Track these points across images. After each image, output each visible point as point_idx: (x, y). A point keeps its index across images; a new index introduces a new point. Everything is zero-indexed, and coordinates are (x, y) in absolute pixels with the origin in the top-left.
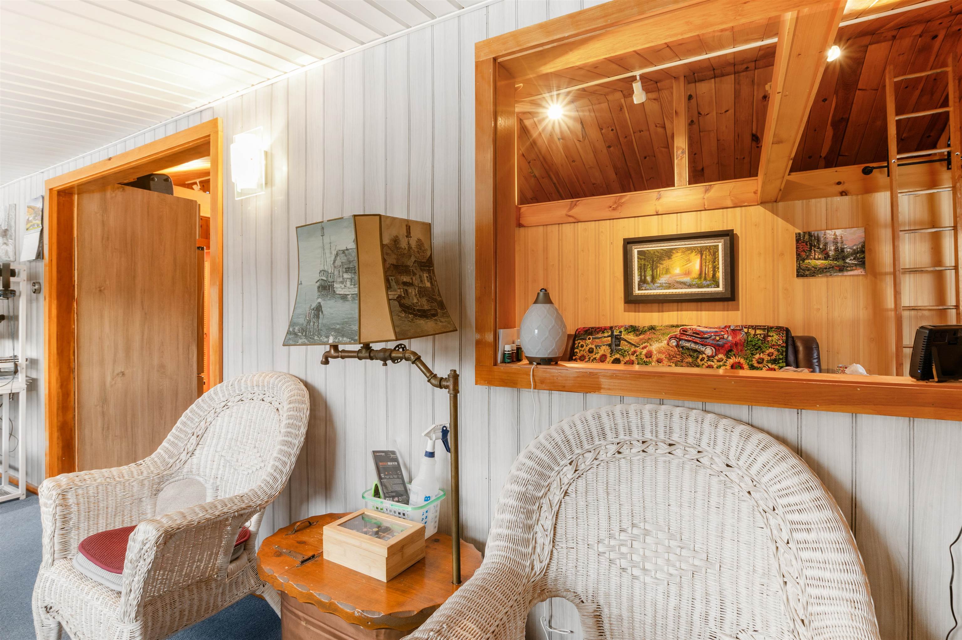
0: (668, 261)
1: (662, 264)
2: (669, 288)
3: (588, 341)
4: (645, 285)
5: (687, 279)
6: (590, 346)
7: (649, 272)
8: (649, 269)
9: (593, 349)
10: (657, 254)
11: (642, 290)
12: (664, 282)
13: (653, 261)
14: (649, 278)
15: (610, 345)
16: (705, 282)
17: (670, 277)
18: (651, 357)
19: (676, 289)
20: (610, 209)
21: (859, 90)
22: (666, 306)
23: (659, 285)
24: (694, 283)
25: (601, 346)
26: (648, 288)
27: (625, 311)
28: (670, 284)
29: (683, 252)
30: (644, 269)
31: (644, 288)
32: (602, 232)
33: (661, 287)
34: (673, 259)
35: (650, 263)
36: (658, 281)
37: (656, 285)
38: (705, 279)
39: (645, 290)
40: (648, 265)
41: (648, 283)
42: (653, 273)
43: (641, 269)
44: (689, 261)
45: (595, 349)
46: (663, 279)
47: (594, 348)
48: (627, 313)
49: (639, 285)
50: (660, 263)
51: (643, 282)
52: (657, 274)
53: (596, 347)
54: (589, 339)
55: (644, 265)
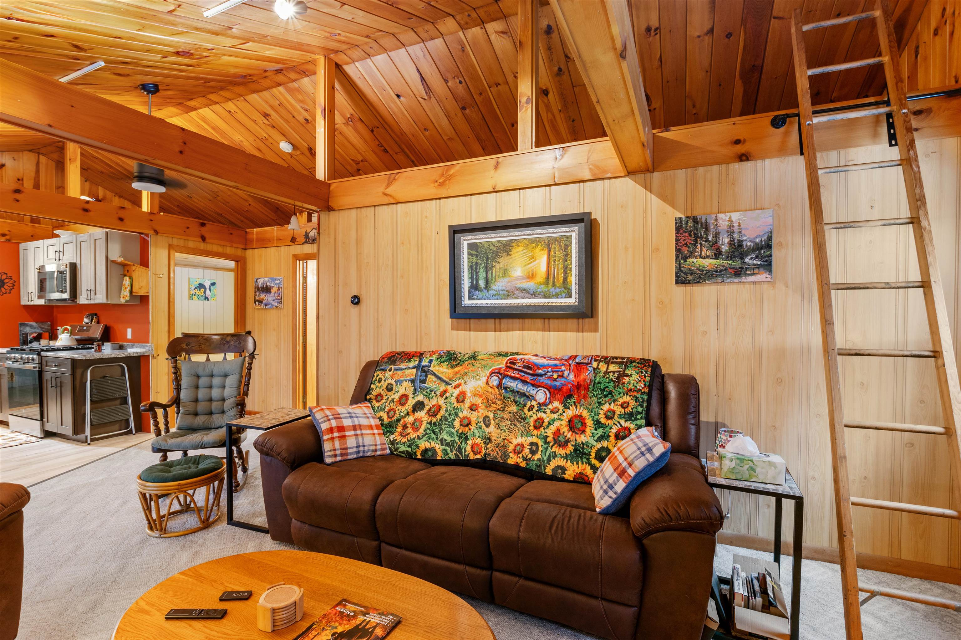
0: (506, 258)
1: (499, 263)
2: (507, 297)
3: (388, 374)
4: (477, 293)
5: (529, 285)
6: (390, 381)
7: (482, 275)
8: (482, 270)
9: (392, 385)
10: (492, 248)
11: (474, 299)
12: (500, 288)
13: (487, 259)
14: (482, 283)
15: (413, 381)
16: (553, 289)
17: (509, 282)
18: (463, 401)
19: (516, 298)
20: (436, 184)
21: (775, 18)
22: (504, 321)
23: (494, 292)
24: (539, 290)
25: (402, 381)
26: (480, 296)
27: (452, 329)
28: (508, 291)
29: (526, 246)
30: (476, 269)
31: (475, 297)
33: (497, 296)
34: (512, 256)
35: (483, 261)
36: (493, 287)
37: (490, 292)
38: (554, 285)
39: (478, 299)
40: (481, 264)
41: (481, 290)
42: (487, 276)
43: (472, 269)
44: (533, 258)
45: (394, 386)
46: (499, 285)
47: (394, 383)
48: (455, 332)
49: (470, 292)
50: (496, 262)
51: (474, 287)
52: (492, 277)
53: (397, 382)
54: (390, 370)
55: (476, 263)
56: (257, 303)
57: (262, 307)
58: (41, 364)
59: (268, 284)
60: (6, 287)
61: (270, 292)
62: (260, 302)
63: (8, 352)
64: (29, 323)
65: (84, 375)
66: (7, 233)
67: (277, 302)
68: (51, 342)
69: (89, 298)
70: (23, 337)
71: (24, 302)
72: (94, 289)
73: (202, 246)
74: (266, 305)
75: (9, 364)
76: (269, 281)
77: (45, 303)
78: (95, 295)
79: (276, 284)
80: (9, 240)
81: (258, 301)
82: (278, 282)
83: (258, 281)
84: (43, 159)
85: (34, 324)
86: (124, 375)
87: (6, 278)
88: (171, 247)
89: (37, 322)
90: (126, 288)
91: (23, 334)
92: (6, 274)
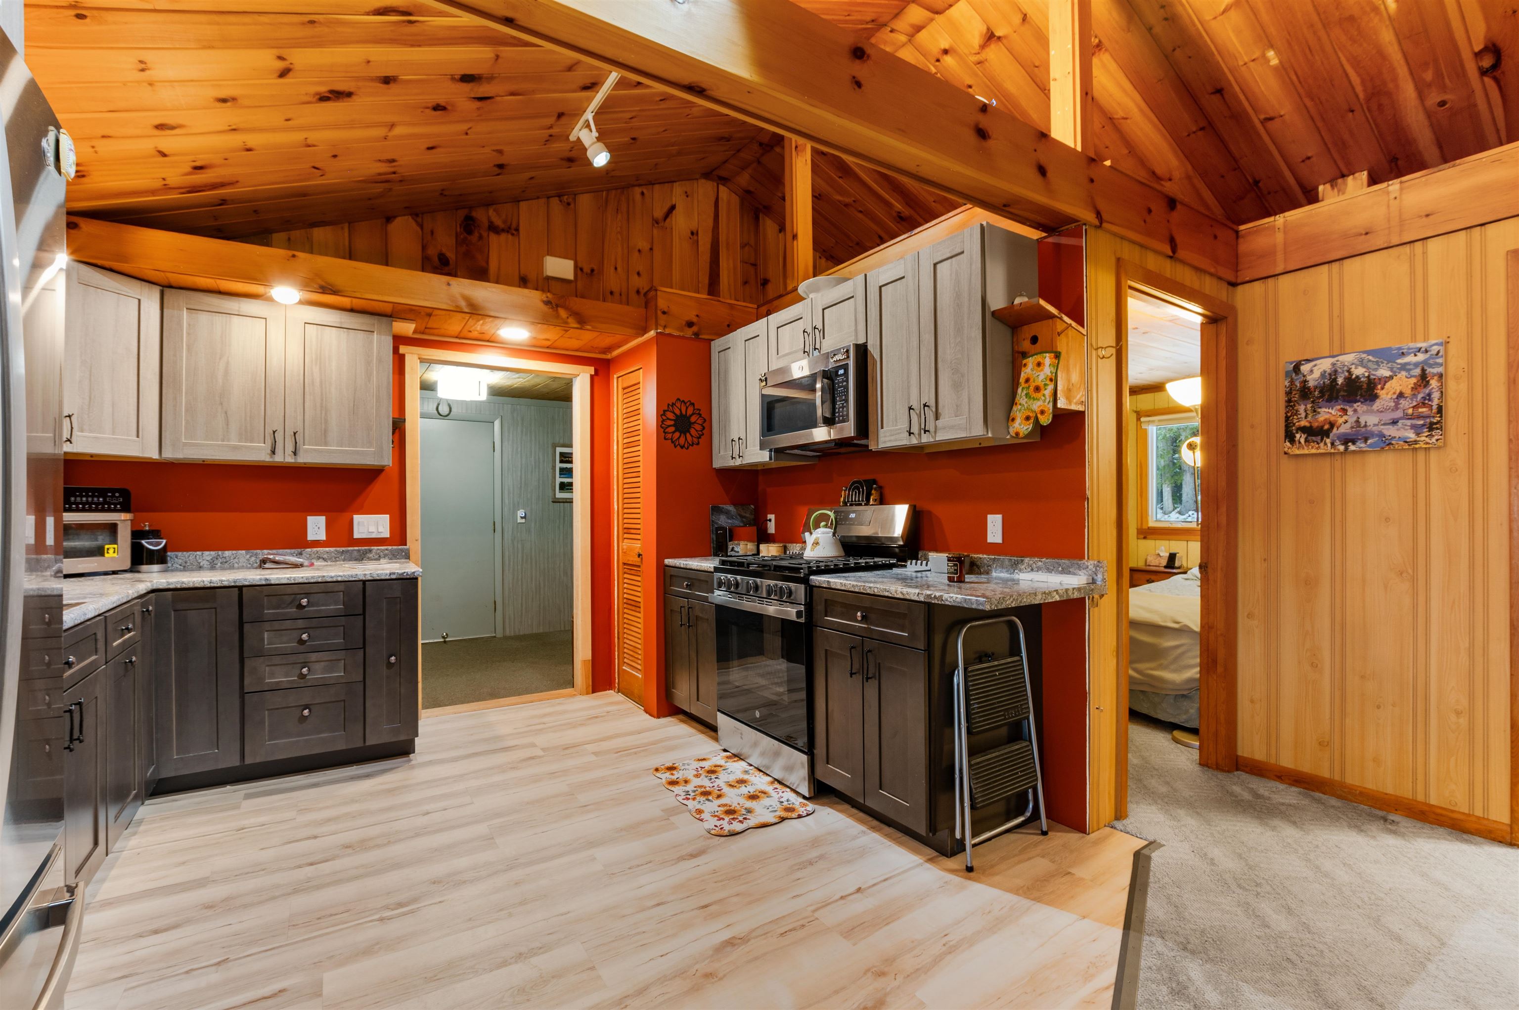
56: (1300, 437)
57: (1325, 447)
58: (809, 605)
59: (1359, 371)
60: (693, 431)
61: (1373, 397)
62: (1317, 433)
63: (716, 569)
64: (724, 506)
65: (947, 648)
66: (695, 320)
67: (1413, 427)
68: (763, 547)
69: (915, 429)
70: (717, 534)
71: (722, 459)
72: (932, 403)
73: (1168, 268)
74: (1347, 440)
75: (720, 596)
76: (1362, 363)
77: (771, 458)
78: (937, 418)
79: (1404, 367)
80: (696, 334)
81: (1303, 430)
82: (1421, 357)
83: (1305, 368)
84: (724, 191)
85: (731, 508)
86: (1015, 650)
87: (693, 414)
88: (1120, 268)
89: (735, 504)
90: (1037, 389)
91: (717, 529)
92: (693, 404)
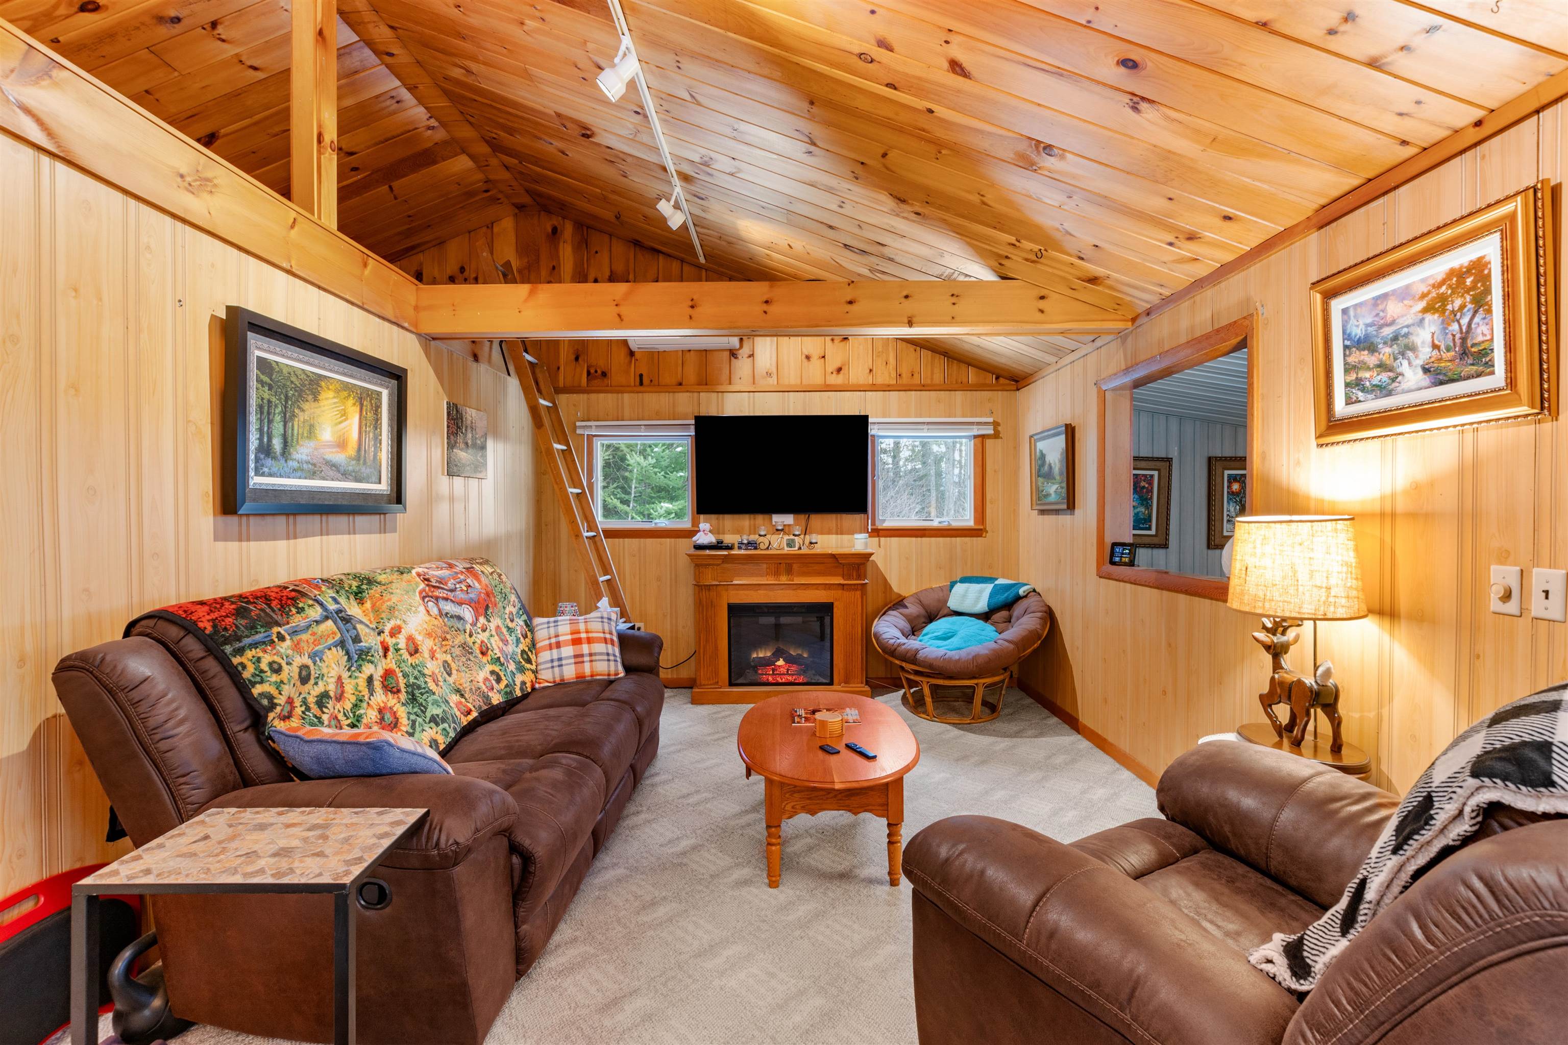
0: (314, 405)
1: (303, 411)
2: (312, 475)
3: (285, 647)
4: (269, 462)
5: (339, 457)
6: (299, 661)
7: (278, 427)
8: (278, 418)
9: (307, 667)
10: (294, 379)
11: (263, 475)
12: (304, 457)
13: (287, 398)
14: (277, 444)
15: (342, 644)
16: (363, 469)
17: (316, 449)
19: (324, 479)
20: (182, 182)
22: (303, 521)
23: (295, 464)
24: (350, 468)
25: (322, 652)
26: (275, 470)
27: (216, 539)
28: (314, 465)
29: (337, 391)
30: (269, 413)
31: (266, 470)
32: (148, 248)
33: (298, 472)
34: (322, 403)
35: (280, 399)
36: (295, 456)
37: (290, 463)
38: (365, 463)
39: (270, 475)
40: (276, 406)
41: (275, 458)
42: (285, 432)
43: (262, 413)
44: (344, 414)
45: (312, 667)
46: (302, 452)
47: (309, 662)
49: (257, 460)
50: (299, 408)
51: (265, 450)
52: (293, 435)
53: (313, 658)
54: (281, 638)
55: (269, 402)
